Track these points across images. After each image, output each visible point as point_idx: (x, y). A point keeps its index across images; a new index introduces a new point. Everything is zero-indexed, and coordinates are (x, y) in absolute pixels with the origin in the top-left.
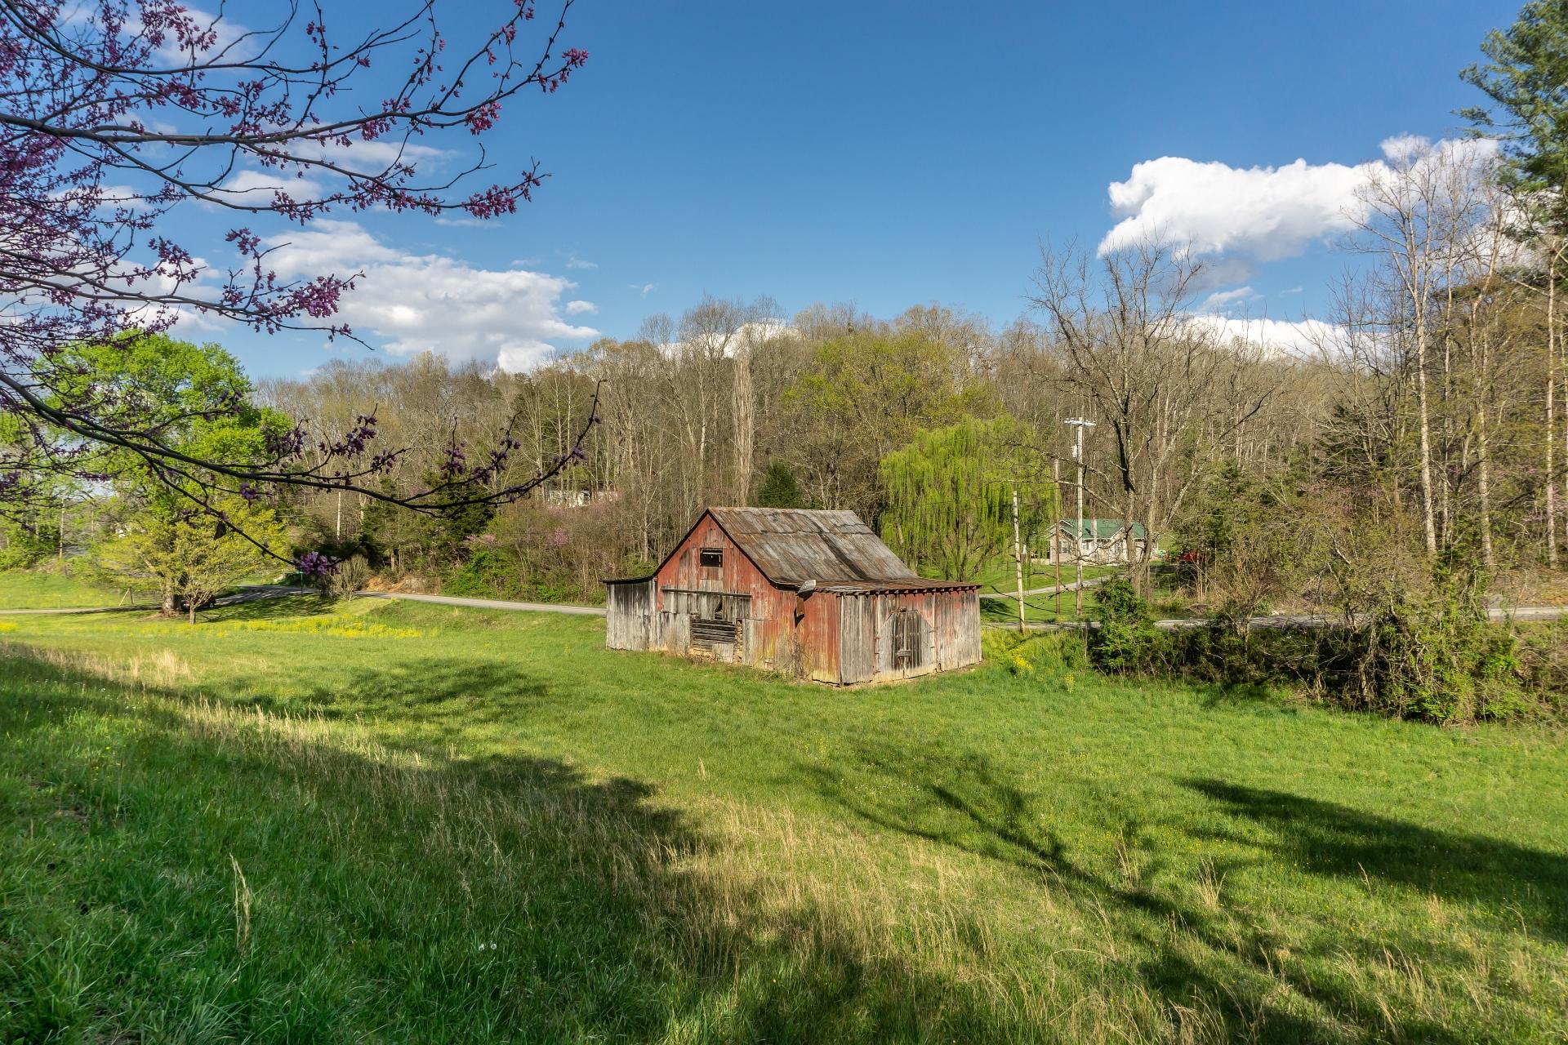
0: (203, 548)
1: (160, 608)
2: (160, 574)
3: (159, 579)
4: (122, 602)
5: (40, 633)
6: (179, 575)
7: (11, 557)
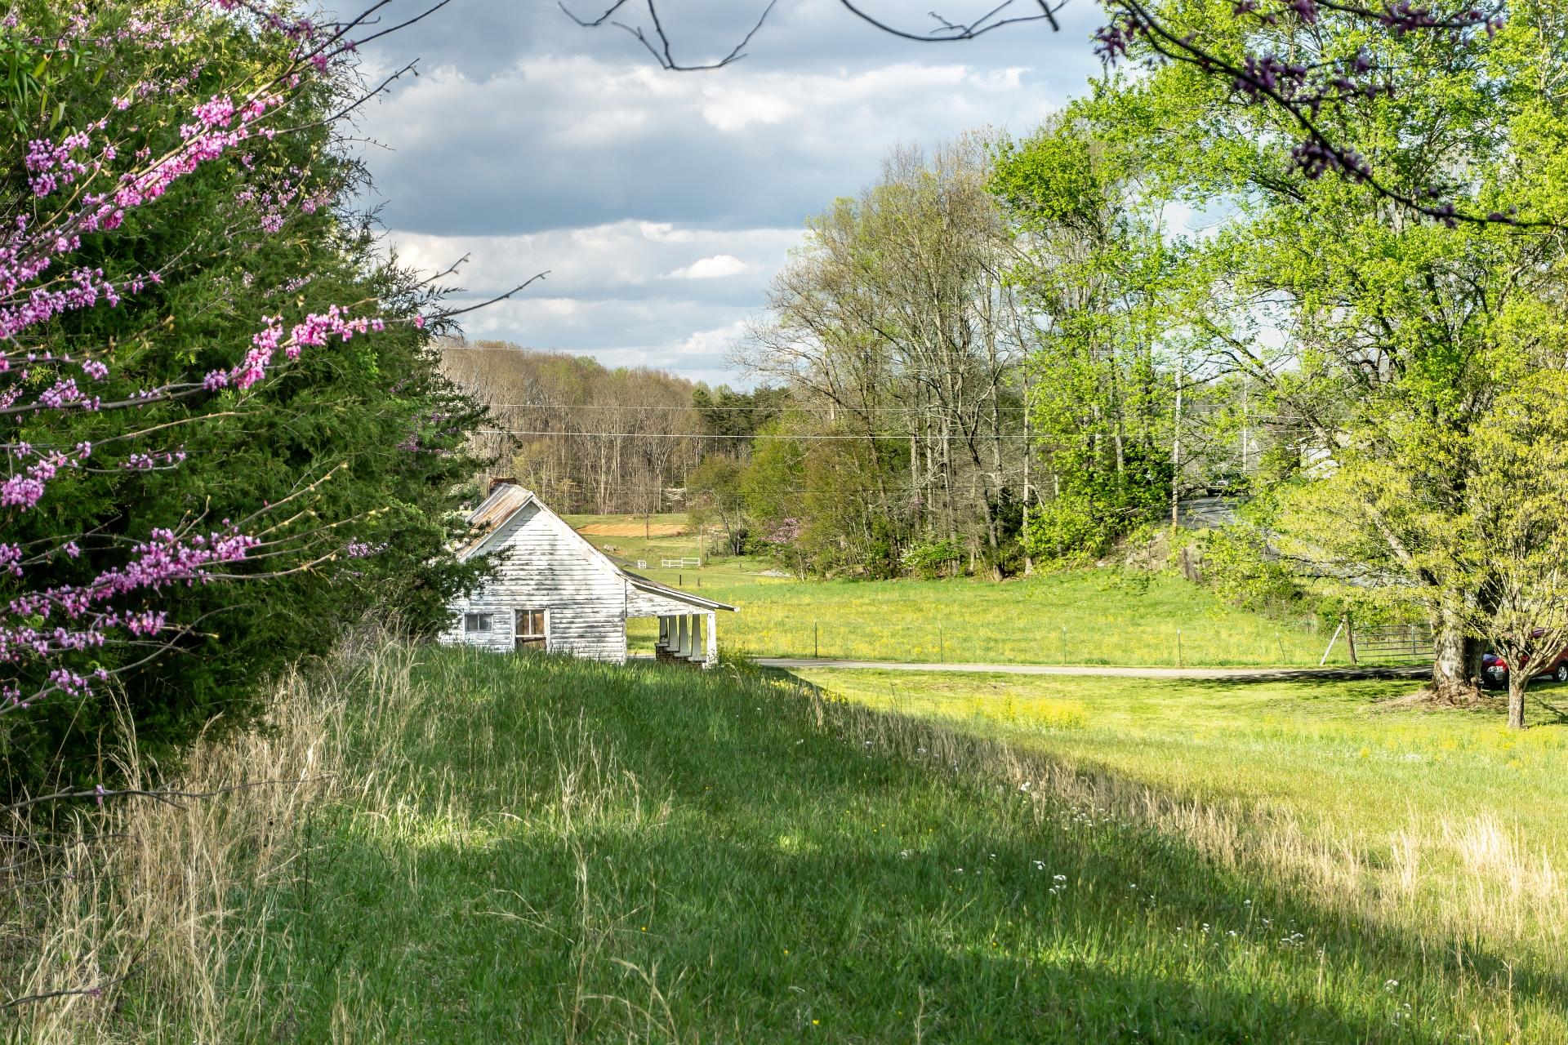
0: (1546, 499)
1: (1424, 676)
2: (1427, 575)
3: (1423, 590)
4: (1330, 652)
5: (1137, 734)
6: (1478, 579)
7: (1066, 524)
